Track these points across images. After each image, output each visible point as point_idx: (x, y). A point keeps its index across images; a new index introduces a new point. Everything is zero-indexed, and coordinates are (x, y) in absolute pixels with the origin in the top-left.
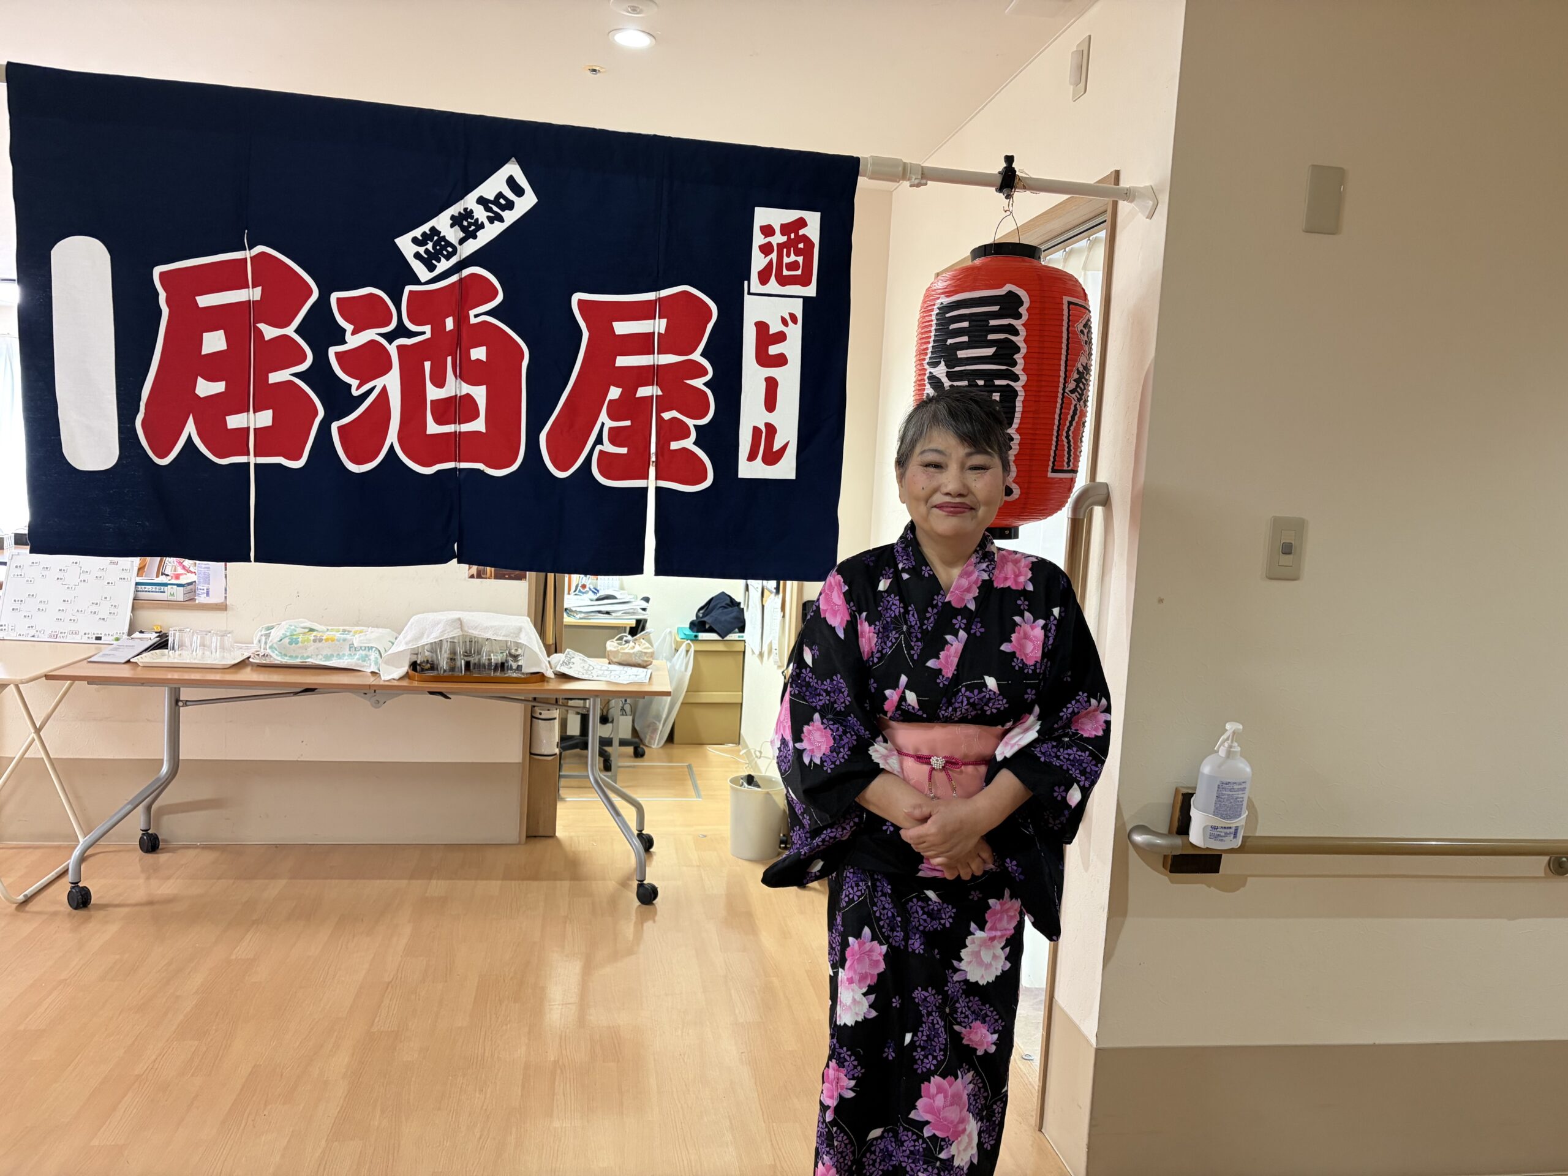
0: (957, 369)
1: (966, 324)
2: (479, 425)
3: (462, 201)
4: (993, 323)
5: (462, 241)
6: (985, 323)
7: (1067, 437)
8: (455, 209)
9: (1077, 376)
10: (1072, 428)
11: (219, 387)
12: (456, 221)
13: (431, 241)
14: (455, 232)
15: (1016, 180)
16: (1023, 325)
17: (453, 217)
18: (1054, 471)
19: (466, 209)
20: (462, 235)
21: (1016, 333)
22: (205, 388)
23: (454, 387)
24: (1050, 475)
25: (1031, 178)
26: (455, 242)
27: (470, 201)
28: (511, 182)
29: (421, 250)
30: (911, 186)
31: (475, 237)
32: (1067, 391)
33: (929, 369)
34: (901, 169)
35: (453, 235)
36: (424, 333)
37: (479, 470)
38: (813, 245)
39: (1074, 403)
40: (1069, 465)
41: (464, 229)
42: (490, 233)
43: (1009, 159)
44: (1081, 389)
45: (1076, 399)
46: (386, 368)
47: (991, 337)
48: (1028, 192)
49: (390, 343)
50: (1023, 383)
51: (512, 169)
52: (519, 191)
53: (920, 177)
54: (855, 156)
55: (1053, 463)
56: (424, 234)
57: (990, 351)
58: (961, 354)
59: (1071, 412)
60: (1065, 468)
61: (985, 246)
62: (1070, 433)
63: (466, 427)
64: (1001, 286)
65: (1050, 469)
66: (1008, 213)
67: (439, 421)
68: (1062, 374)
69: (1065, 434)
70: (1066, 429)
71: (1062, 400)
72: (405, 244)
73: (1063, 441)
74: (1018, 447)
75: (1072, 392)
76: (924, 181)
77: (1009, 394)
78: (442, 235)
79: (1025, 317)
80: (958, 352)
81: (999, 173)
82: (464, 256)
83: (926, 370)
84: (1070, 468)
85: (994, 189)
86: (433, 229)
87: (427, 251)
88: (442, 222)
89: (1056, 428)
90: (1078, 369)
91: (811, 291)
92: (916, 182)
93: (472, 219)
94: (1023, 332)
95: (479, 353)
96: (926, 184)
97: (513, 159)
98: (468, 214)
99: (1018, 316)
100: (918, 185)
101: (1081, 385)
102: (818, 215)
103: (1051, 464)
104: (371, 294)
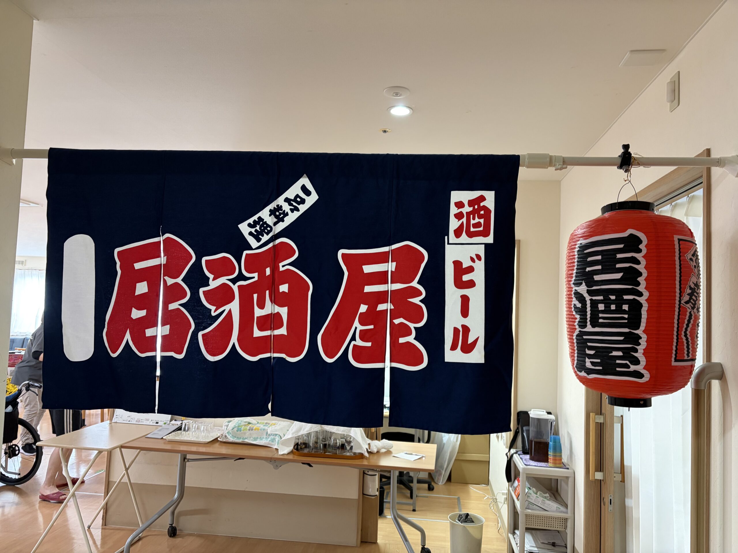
0: (595, 288)
1: (599, 257)
2: (283, 331)
3: (276, 201)
4: (619, 256)
5: (275, 224)
6: (614, 256)
7: (686, 335)
8: (272, 206)
9: (690, 291)
10: (689, 329)
11: (143, 313)
12: (272, 212)
13: (259, 225)
14: (272, 218)
15: (632, 160)
16: (643, 257)
17: (270, 211)
18: (676, 360)
19: (278, 206)
20: (275, 220)
21: (638, 262)
22: (137, 314)
23: (270, 308)
24: (674, 364)
25: (643, 158)
26: (271, 224)
27: (280, 201)
28: (304, 188)
29: (253, 230)
30: (556, 170)
31: (283, 221)
32: (682, 302)
33: (575, 288)
34: (548, 160)
35: (270, 220)
36: (254, 278)
37: (283, 358)
38: (490, 211)
39: (689, 310)
40: (688, 356)
41: (276, 217)
42: (291, 218)
43: (626, 147)
44: (694, 300)
45: (690, 308)
46: (231, 299)
47: (618, 266)
48: (642, 167)
49: (234, 284)
50: (646, 298)
51: (305, 181)
52: (308, 193)
53: (562, 164)
54: (517, 154)
55: (676, 355)
56: (255, 221)
57: (618, 276)
58: (597, 278)
59: (687, 318)
60: (686, 358)
61: (611, 204)
62: (688, 332)
63: (277, 332)
64: (624, 231)
65: (673, 360)
66: (627, 182)
67: (261, 329)
68: (678, 291)
69: (683, 334)
70: (684, 330)
71: (679, 309)
72: (244, 228)
73: (682, 339)
74: (646, 344)
75: (687, 302)
76: (564, 166)
77: (636, 306)
78: (265, 221)
79: (644, 251)
80: (595, 277)
81: (619, 156)
82: (276, 232)
83: (572, 288)
84: (689, 358)
85: (616, 167)
86: (260, 218)
87: (256, 231)
88: (265, 214)
89: (675, 329)
90: (690, 286)
91: (490, 239)
92: (560, 167)
93: (282, 211)
94: (643, 262)
95: (284, 288)
96: (566, 168)
97: (305, 175)
98: (279, 208)
99: (639, 251)
100: (561, 169)
101: (694, 297)
102: (493, 193)
103: (674, 356)
104: (224, 257)
